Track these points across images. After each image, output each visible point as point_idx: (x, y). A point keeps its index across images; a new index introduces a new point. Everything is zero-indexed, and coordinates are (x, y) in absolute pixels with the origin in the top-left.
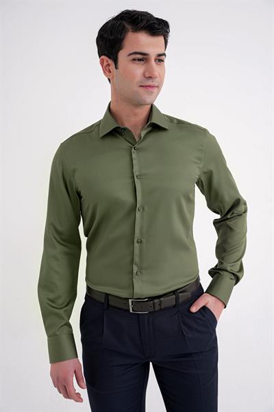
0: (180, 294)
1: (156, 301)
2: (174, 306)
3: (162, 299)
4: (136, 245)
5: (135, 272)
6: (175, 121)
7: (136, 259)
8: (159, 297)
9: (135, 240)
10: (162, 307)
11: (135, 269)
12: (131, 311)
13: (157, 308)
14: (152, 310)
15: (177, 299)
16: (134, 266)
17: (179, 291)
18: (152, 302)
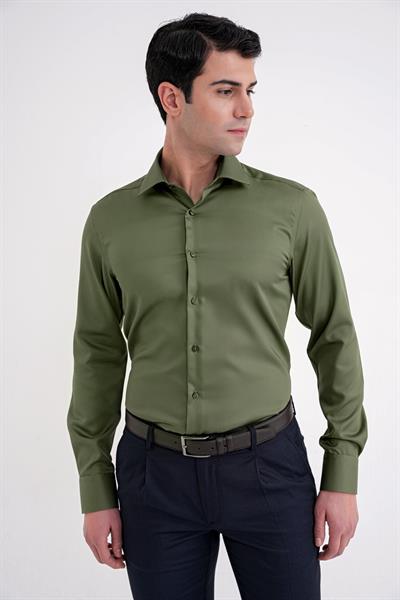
0: (258, 431)
1: (220, 440)
2: (250, 449)
3: (230, 437)
4: (191, 354)
5: (190, 393)
6: (260, 176)
7: (192, 374)
8: (225, 434)
9: (190, 347)
10: (230, 450)
11: (191, 389)
12: (185, 454)
13: (222, 450)
14: (214, 453)
15: (253, 437)
16: (189, 385)
17: (256, 427)
18: (214, 441)
